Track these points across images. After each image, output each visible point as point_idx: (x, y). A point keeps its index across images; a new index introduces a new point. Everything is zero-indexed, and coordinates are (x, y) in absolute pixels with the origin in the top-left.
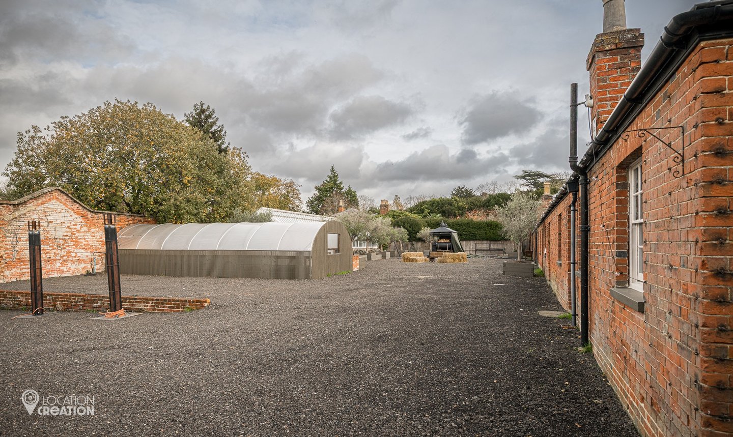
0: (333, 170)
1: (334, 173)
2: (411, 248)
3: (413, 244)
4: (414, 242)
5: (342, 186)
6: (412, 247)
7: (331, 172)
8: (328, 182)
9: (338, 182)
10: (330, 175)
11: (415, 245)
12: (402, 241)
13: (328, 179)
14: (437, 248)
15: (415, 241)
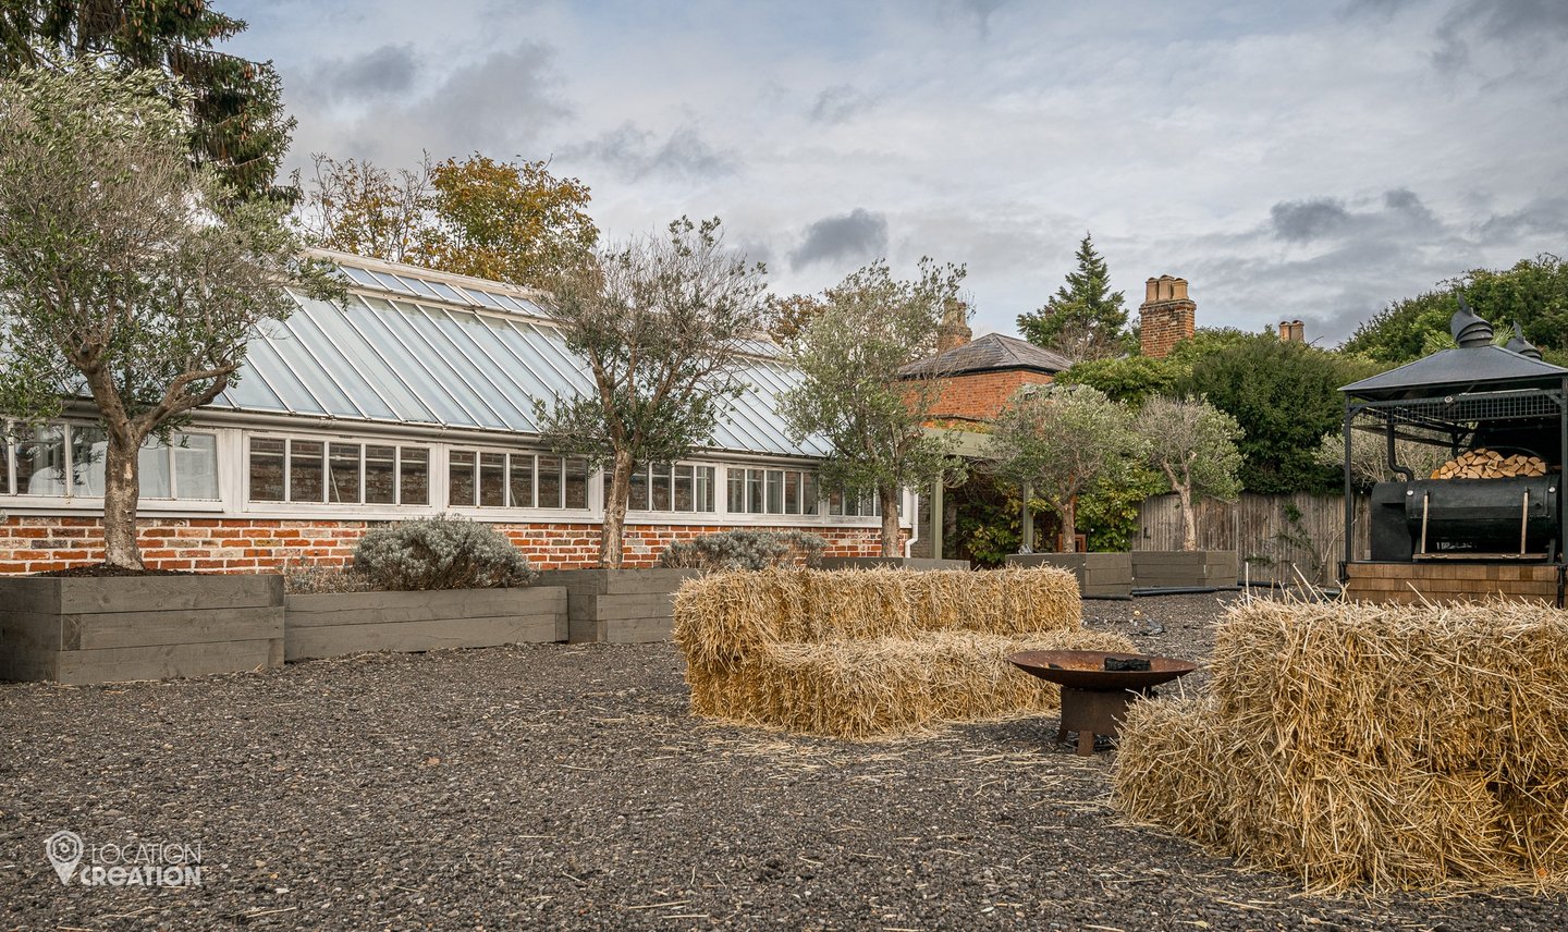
0: (1086, 253)
1: (1093, 263)
2: (1282, 537)
3: (1293, 515)
4: (1299, 502)
5: (1121, 310)
6: (1291, 529)
7: (1079, 262)
8: (1069, 299)
9: (1105, 298)
10: (1078, 272)
11: (1309, 520)
12: (1195, 486)
13: (1069, 288)
14: (1416, 535)
15: (1307, 490)
